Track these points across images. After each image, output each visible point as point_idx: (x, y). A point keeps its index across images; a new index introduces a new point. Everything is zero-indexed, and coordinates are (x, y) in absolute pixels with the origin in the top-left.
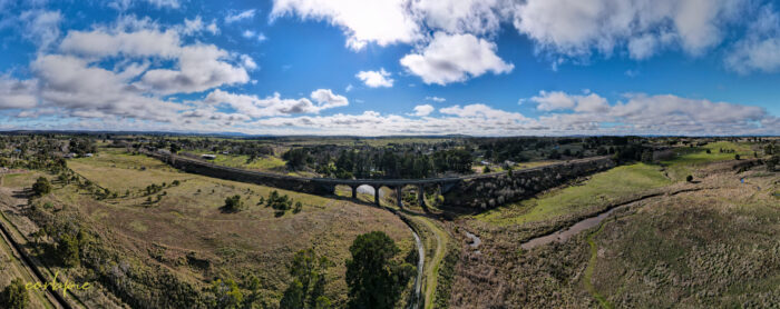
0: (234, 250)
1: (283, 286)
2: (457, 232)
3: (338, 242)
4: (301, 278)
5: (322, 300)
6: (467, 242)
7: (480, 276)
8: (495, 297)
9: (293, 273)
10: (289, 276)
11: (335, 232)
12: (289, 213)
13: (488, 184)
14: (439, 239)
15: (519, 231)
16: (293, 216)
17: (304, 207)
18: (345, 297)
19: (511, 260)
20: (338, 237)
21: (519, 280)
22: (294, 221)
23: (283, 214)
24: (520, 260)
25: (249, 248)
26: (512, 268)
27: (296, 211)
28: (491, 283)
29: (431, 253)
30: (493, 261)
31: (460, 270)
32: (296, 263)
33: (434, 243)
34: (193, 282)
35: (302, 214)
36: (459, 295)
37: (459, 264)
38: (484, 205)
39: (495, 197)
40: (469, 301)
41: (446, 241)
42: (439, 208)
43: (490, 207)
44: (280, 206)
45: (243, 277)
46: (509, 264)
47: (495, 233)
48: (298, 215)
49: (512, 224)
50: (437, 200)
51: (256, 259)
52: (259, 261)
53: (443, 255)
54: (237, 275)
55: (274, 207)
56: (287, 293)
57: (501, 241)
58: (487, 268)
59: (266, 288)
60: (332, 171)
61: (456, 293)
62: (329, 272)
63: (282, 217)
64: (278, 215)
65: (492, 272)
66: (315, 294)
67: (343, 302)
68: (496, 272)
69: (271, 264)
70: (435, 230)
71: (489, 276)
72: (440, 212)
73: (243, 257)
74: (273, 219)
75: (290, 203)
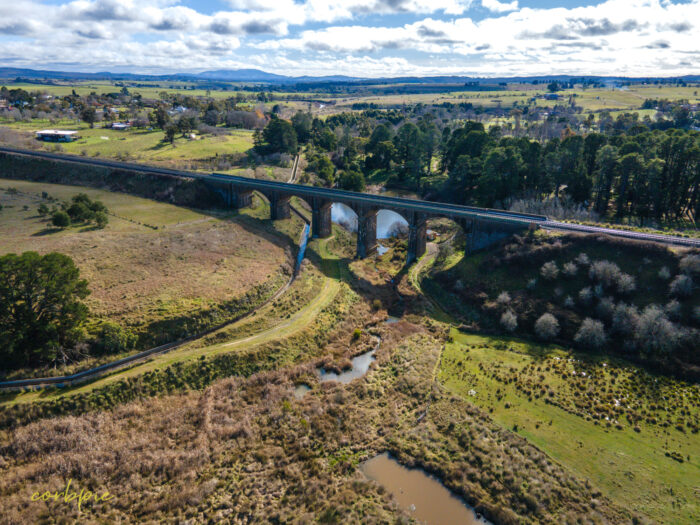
2: (356, 339)
6: (321, 365)
12: (70, 232)
14: (277, 328)
15: (448, 431)
26: (261, 460)
29: (216, 338)
33: (252, 329)
35: (95, 233)
37: (231, 380)
38: (511, 318)
43: (525, 332)
47: (404, 389)
49: (481, 404)
50: (436, 264)
57: (372, 410)
63: (44, 237)
68: (236, 436)
70: (309, 312)
74: (22, 238)
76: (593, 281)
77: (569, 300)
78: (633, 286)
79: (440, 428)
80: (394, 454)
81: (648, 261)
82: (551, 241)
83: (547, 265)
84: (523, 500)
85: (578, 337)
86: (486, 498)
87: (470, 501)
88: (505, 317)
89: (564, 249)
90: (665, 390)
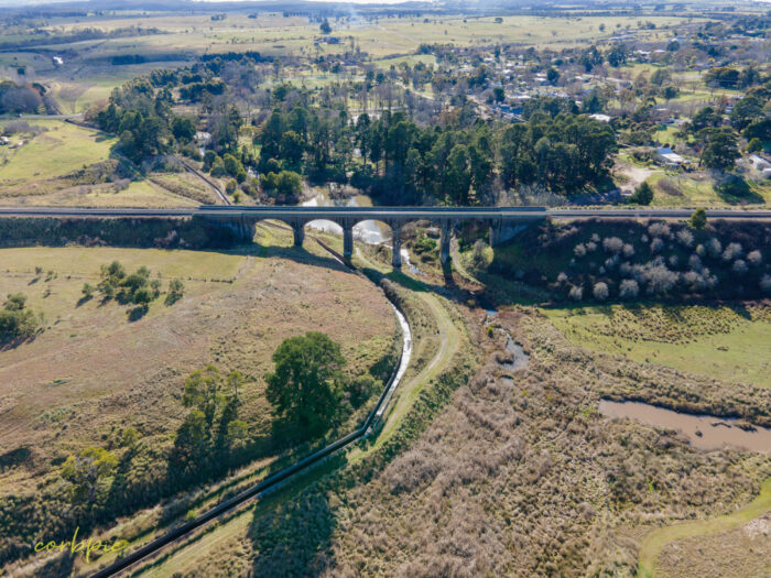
0: (69, 407)
1: (176, 424)
2: (491, 334)
3: (261, 344)
4: (201, 407)
5: (236, 425)
6: (498, 360)
7: (486, 418)
8: (490, 452)
9: (187, 403)
10: (182, 408)
11: (254, 329)
12: (157, 306)
13: (614, 242)
14: (443, 343)
15: (619, 374)
16: (168, 311)
17: (188, 286)
18: (269, 417)
19: (558, 417)
20: (259, 336)
21: (545, 451)
22: (172, 321)
23: (146, 310)
24: (573, 425)
25: (96, 393)
26: (550, 430)
27: (174, 298)
28: (498, 434)
29: (419, 364)
30: (525, 406)
31: (459, 400)
32: (190, 390)
33: (432, 349)
34: (14, 490)
35: (186, 301)
36: (439, 431)
37: (462, 390)
38: (577, 291)
39: (616, 276)
40: (451, 442)
41: (456, 348)
42: (478, 276)
43: (590, 299)
44: (133, 295)
45: (104, 437)
46: (550, 422)
47: (566, 358)
48: (178, 305)
49: (616, 353)
50: (478, 259)
51: (118, 404)
52: (124, 405)
53: (440, 371)
54: (94, 439)
55: (122, 299)
56: (183, 431)
57: (565, 378)
58: (506, 412)
59: (149, 434)
60: (249, 163)
61: (436, 427)
62: (243, 391)
63: (146, 318)
64: (135, 316)
65: (510, 419)
66: (224, 422)
67: (267, 422)
68: (518, 423)
69: (147, 402)
70: (445, 324)
71: (501, 422)
72: (475, 286)
73: (93, 410)
74: (127, 327)
75: (156, 285)
76: (610, 253)
77: (602, 270)
78: (633, 252)
79: (613, 374)
80: (607, 398)
81: (631, 232)
82: (567, 228)
83: (578, 247)
84: (692, 396)
85: (623, 293)
86: (675, 403)
87: (669, 407)
88: (572, 291)
89: (579, 233)
90: (682, 314)
